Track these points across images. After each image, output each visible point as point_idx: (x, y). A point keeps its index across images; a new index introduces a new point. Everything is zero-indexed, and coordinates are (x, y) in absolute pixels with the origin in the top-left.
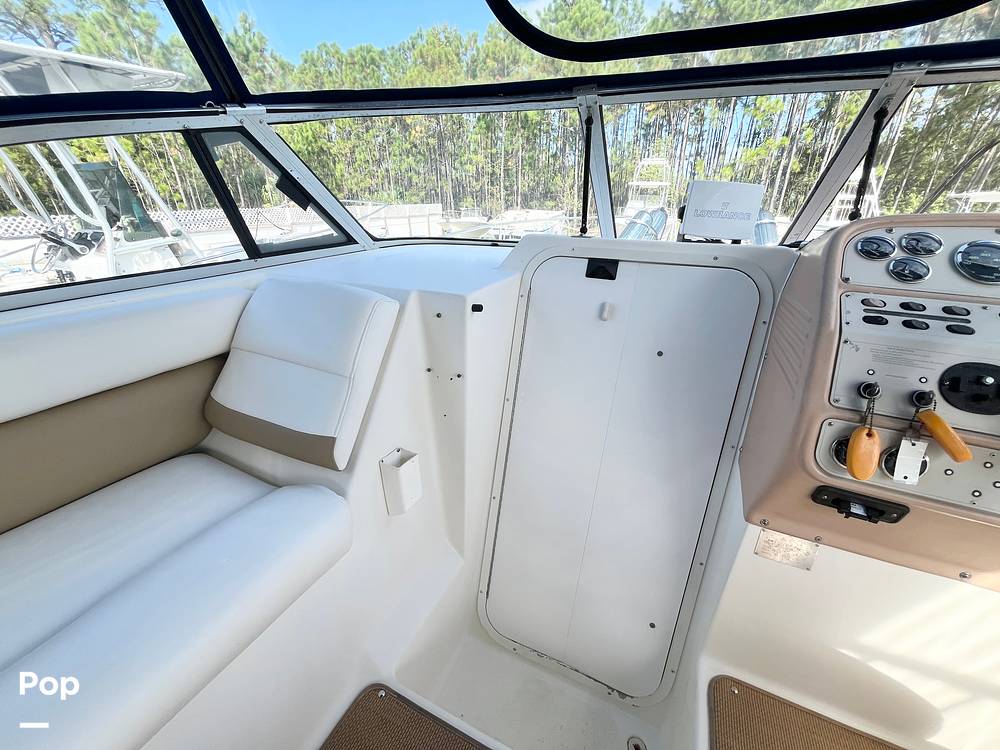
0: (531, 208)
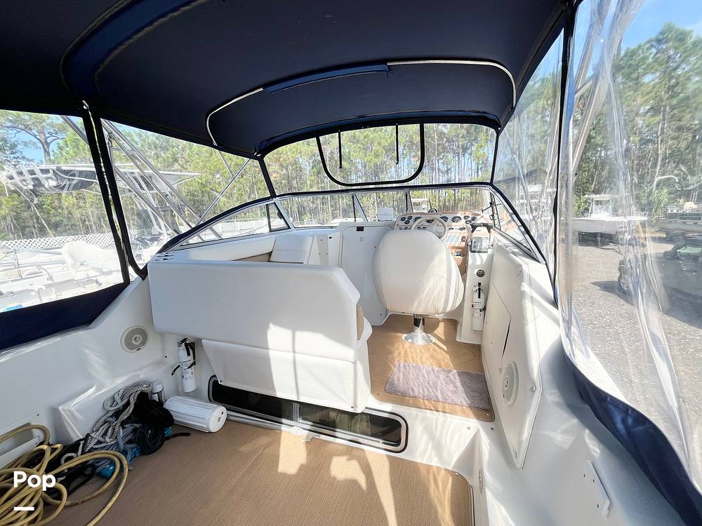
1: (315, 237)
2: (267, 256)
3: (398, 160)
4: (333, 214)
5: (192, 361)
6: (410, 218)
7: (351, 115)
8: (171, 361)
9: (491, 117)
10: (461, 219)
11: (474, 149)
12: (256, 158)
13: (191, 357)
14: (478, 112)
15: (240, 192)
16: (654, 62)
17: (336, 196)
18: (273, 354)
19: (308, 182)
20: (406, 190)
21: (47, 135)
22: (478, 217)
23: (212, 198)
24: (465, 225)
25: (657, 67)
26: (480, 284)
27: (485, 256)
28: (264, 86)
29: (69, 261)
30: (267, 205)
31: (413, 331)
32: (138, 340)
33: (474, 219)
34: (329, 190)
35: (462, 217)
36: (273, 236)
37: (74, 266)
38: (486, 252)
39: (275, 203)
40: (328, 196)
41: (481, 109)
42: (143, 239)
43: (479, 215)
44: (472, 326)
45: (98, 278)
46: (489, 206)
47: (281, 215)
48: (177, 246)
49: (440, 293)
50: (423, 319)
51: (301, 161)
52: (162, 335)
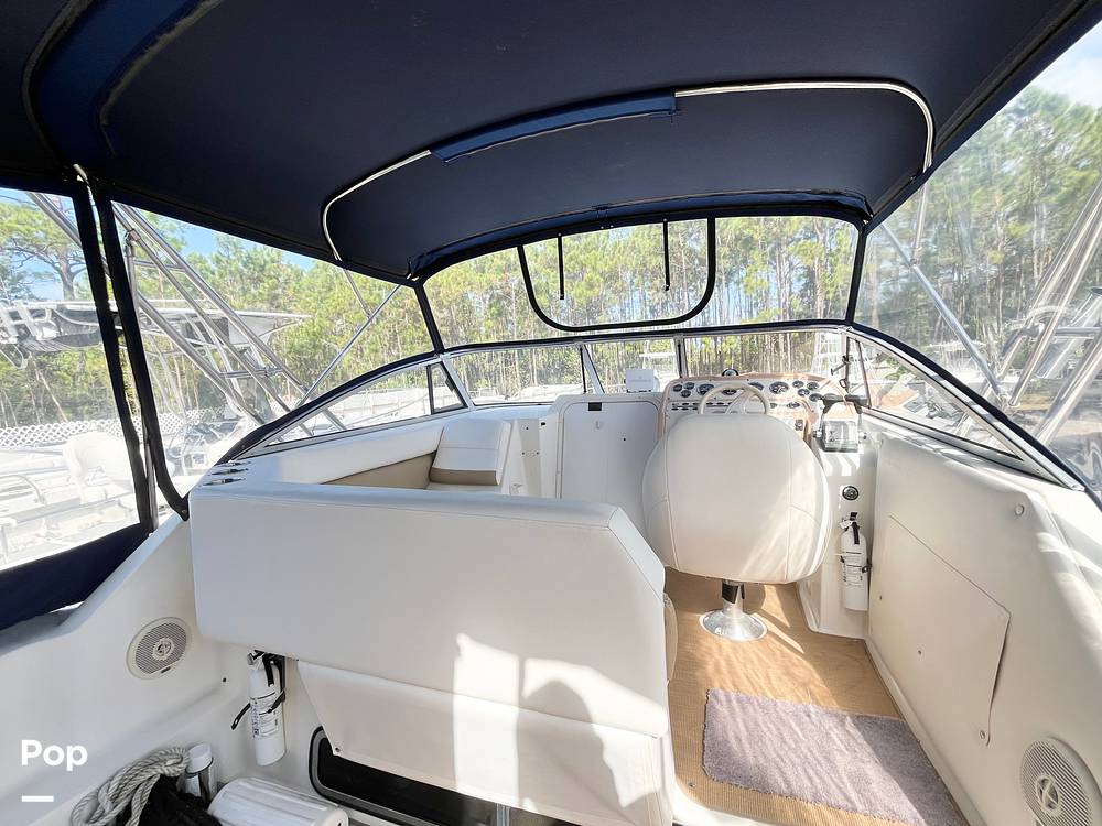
0: (547, 383)
1: (516, 422)
2: (429, 459)
3: (668, 282)
4: (523, 379)
5: (278, 694)
6: (691, 386)
7: (583, 206)
8: (234, 695)
9: (845, 200)
10: (787, 388)
11: (742, 274)
12: (409, 283)
13: (276, 687)
14: (825, 193)
15: (373, 347)
16: (1015, 140)
17: (527, 350)
18: (462, 705)
19: (483, 329)
20: (678, 337)
21: (71, 262)
22: (820, 384)
23: (330, 355)
24: (800, 399)
25: (1020, 149)
26: (854, 515)
27: (855, 458)
28: (431, 147)
29: (75, 467)
30: (429, 366)
31: (720, 608)
32: (165, 649)
33: (812, 386)
34: (516, 340)
35: (790, 383)
36: (440, 422)
37: (81, 476)
38: (855, 451)
39: (441, 363)
40: (514, 351)
41: (830, 187)
42: (207, 427)
43: (820, 379)
44: (841, 603)
45: (121, 498)
46: (840, 363)
47: (452, 384)
48: (259, 448)
49: (801, 543)
50: (742, 587)
51: (470, 296)
52: (221, 647)
